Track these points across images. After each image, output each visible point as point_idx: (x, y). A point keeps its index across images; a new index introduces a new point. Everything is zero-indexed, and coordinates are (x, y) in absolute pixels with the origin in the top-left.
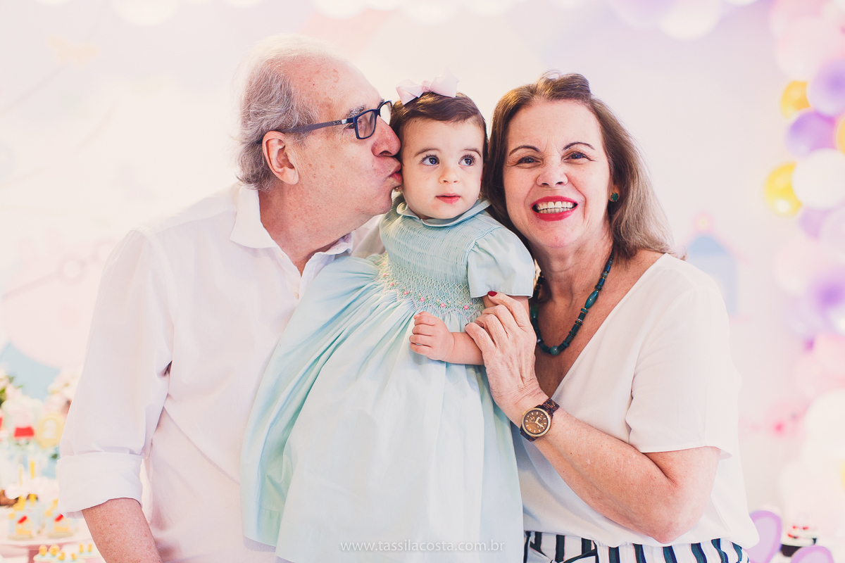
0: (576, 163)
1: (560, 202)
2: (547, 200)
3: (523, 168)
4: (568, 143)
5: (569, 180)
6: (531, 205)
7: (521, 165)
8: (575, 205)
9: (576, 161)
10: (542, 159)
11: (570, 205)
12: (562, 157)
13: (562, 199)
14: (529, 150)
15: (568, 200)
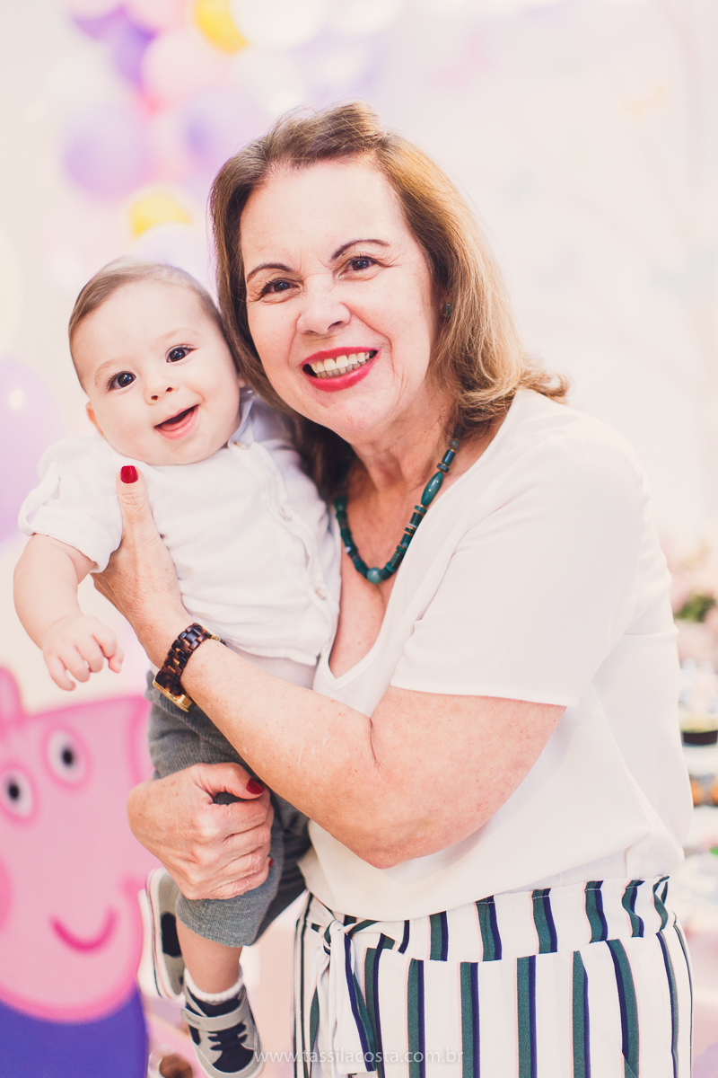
0: (359, 279)
1: (344, 357)
2: (322, 357)
3: (271, 302)
4: (337, 247)
5: (352, 312)
6: (300, 365)
7: (269, 297)
8: (374, 353)
9: (360, 273)
10: (302, 282)
11: (362, 357)
12: (335, 272)
13: (347, 352)
14: (275, 270)
15: (357, 351)
